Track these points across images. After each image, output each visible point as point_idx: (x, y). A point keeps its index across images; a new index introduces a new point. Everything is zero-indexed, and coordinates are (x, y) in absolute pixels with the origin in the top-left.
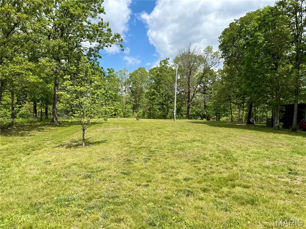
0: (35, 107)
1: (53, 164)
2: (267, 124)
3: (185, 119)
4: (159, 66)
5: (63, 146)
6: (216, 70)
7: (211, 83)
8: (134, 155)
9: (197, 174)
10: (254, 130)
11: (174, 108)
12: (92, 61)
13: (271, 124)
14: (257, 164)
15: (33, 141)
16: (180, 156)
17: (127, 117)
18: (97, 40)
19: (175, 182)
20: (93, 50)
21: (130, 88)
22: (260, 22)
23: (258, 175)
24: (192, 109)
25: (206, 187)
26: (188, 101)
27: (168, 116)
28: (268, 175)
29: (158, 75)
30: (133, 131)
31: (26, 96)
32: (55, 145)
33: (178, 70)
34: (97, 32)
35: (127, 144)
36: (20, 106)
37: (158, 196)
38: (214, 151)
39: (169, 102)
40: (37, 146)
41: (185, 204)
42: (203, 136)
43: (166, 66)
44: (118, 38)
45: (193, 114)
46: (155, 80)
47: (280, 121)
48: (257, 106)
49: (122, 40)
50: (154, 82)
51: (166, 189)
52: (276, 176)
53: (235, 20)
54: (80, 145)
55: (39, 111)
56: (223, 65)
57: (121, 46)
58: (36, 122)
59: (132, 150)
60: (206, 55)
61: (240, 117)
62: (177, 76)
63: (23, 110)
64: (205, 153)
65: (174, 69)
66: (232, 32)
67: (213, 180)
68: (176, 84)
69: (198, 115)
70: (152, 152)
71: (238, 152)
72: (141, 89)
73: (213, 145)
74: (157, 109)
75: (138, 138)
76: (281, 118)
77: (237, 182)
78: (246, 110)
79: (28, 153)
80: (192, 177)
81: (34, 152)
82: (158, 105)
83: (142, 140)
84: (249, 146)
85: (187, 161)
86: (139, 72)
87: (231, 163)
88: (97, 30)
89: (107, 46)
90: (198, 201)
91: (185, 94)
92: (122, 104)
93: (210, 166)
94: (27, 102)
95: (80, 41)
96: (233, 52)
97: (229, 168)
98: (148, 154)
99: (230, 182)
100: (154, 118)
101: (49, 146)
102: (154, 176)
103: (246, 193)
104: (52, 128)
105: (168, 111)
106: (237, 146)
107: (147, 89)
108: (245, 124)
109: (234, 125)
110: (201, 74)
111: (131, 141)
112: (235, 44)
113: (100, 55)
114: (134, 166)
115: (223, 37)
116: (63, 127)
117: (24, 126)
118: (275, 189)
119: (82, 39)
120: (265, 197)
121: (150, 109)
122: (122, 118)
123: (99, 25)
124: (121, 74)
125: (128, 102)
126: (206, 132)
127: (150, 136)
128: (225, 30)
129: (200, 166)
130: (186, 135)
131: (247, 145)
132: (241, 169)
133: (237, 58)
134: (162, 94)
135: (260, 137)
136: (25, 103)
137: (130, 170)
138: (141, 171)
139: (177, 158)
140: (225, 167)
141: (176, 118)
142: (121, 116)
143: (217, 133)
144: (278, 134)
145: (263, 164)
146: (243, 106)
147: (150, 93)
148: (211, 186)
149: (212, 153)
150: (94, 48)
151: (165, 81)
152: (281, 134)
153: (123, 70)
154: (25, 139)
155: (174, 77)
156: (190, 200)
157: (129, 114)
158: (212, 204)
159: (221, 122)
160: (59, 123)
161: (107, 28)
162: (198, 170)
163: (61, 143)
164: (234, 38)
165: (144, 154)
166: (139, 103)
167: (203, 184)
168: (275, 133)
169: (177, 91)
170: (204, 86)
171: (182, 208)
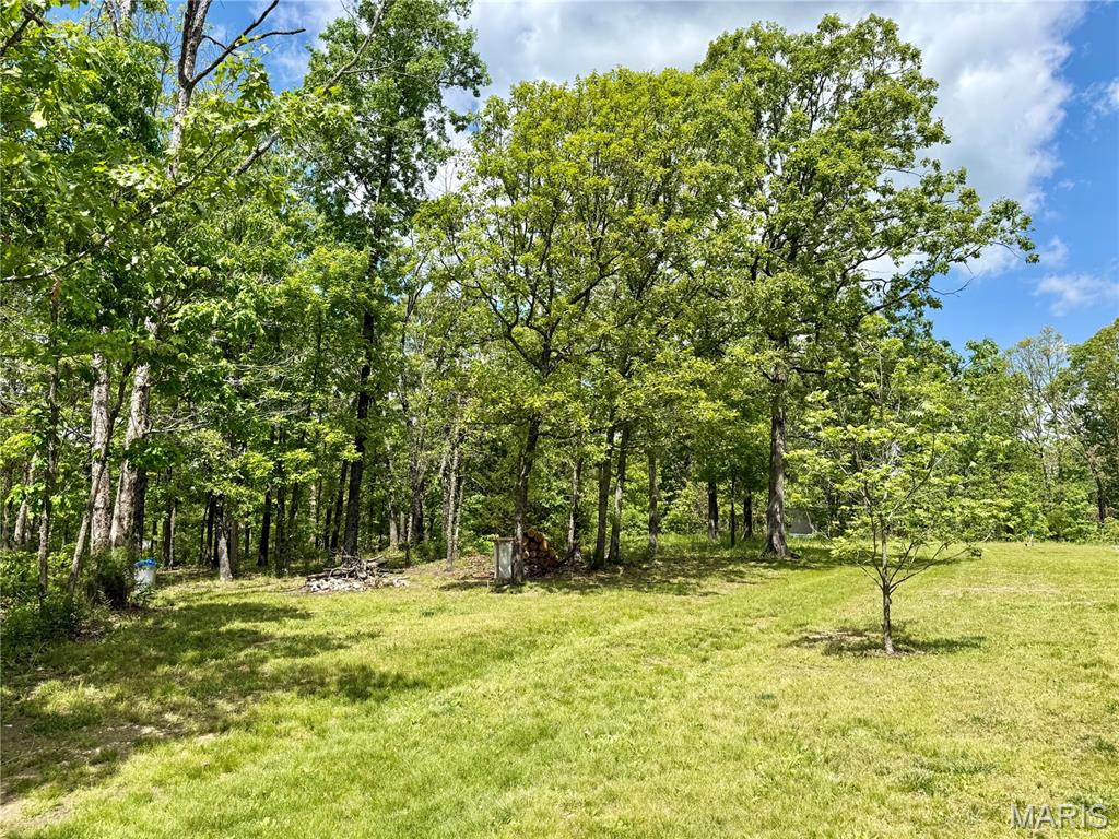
0: (713, 498)
1: (786, 709)
5: (810, 642)
12: (904, 322)
15: (715, 614)
17: (1073, 540)
18: (919, 245)
20: (906, 284)
21: (1077, 409)
31: (687, 464)
32: (786, 637)
34: (921, 216)
36: (671, 493)
40: (726, 635)
44: (1009, 219)
49: (1026, 221)
54: (877, 646)
55: (724, 512)
57: (1025, 246)
58: (716, 548)
63: (678, 510)
79: (702, 654)
81: (719, 656)
88: (921, 210)
89: (960, 259)
92: (1039, 482)
94: (689, 483)
95: (855, 261)
101: (766, 637)
104: (771, 573)
113: (935, 296)
116: (806, 571)
117: (683, 560)
119: (865, 252)
123: (925, 188)
124: (1028, 358)
125: (1070, 472)
136: (685, 486)
142: (1039, 535)
150: (908, 277)
154: (689, 603)
157: (1081, 524)
160: (792, 555)
161: (959, 190)
163: (806, 631)
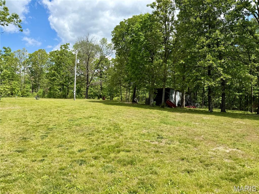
2: (146, 102)
3: (84, 98)
4: (59, 50)
6: (110, 59)
7: (106, 69)
8: (31, 133)
9: (90, 145)
10: (137, 107)
11: (74, 89)
13: (148, 102)
14: (137, 132)
16: (77, 131)
17: (26, 97)
19: (70, 154)
21: (29, 68)
22: (142, 24)
23: (137, 141)
24: (90, 90)
25: (97, 155)
26: (87, 83)
27: (68, 95)
28: (144, 141)
29: (58, 58)
30: (32, 110)
33: (78, 55)
35: (24, 123)
37: (53, 168)
38: (107, 125)
39: (69, 83)
41: (78, 172)
42: (99, 113)
43: (66, 50)
44: (16, 19)
45: (91, 94)
46: (56, 63)
47: (154, 101)
48: (139, 89)
49: (20, 21)
50: (54, 64)
51: (61, 161)
52: (149, 141)
53: (124, 20)
56: (115, 55)
59: (29, 128)
60: (102, 46)
61: (128, 97)
62: (76, 60)
64: (99, 126)
65: (74, 54)
66: (122, 29)
67: (103, 148)
68: (76, 68)
69: (95, 95)
70: (50, 130)
71: (124, 124)
72: (41, 69)
73: (106, 120)
74: (58, 90)
75: (36, 116)
76: (154, 98)
77: (122, 148)
78: (132, 92)
80: (85, 148)
82: (58, 85)
83: (40, 119)
84: (132, 119)
85: (83, 135)
86: (39, 53)
87: (118, 134)
89: (3, 25)
90: (89, 168)
91: (84, 77)
92: (20, 84)
93: (102, 137)
96: (122, 46)
97: (117, 137)
98: (46, 131)
99: (117, 148)
100: (55, 98)
102: (50, 151)
103: (127, 156)
105: (68, 91)
106: (124, 120)
107: (47, 70)
108: (131, 103)
109: (123, 103)
110: (98, 61)
111: (29, 120)
112: (124, 39)
114: (30, 144)
115: (115, 32)
118: (148, 151)
120: (140, 157)
121: (50, 89)
122: (21, 97)
124: (19, 54)
125: (27, 82)
126: (101, 109)
127: (49, 114)
128: (116, 26)
129: (93, 138)
130: (84, 112)
131: (131, 119)
132: (125, 137)
133: (126, 51)
134: (63, 76)
135: (140, 112)
137: (26, 148)
138: (38, 148)
139: (74, 133)
140: (114, 137)
141: (76, 98)
142: (19, 96)
143: (110, 110)
144: (152, 110)
145: (141, 133)
146: (130, 89)
147: (51, 74)
148: (102, 154)
149: (104, 126)
151: (66, 64)
152: (154, 110)
153: (21, 50)
155: (74, 61)
156: (82, 168)
157: (28, 93)
158: (100, 168)
159: (113, 101)
161: (3, 6)
162: (91, 142)
164: (123, 34)
165: (42, 132)
166: (39, 83)
167: (94, 153)
168: (150, 109)
169: (77, 74)
170: (101, 71)
171: (75, 176)
